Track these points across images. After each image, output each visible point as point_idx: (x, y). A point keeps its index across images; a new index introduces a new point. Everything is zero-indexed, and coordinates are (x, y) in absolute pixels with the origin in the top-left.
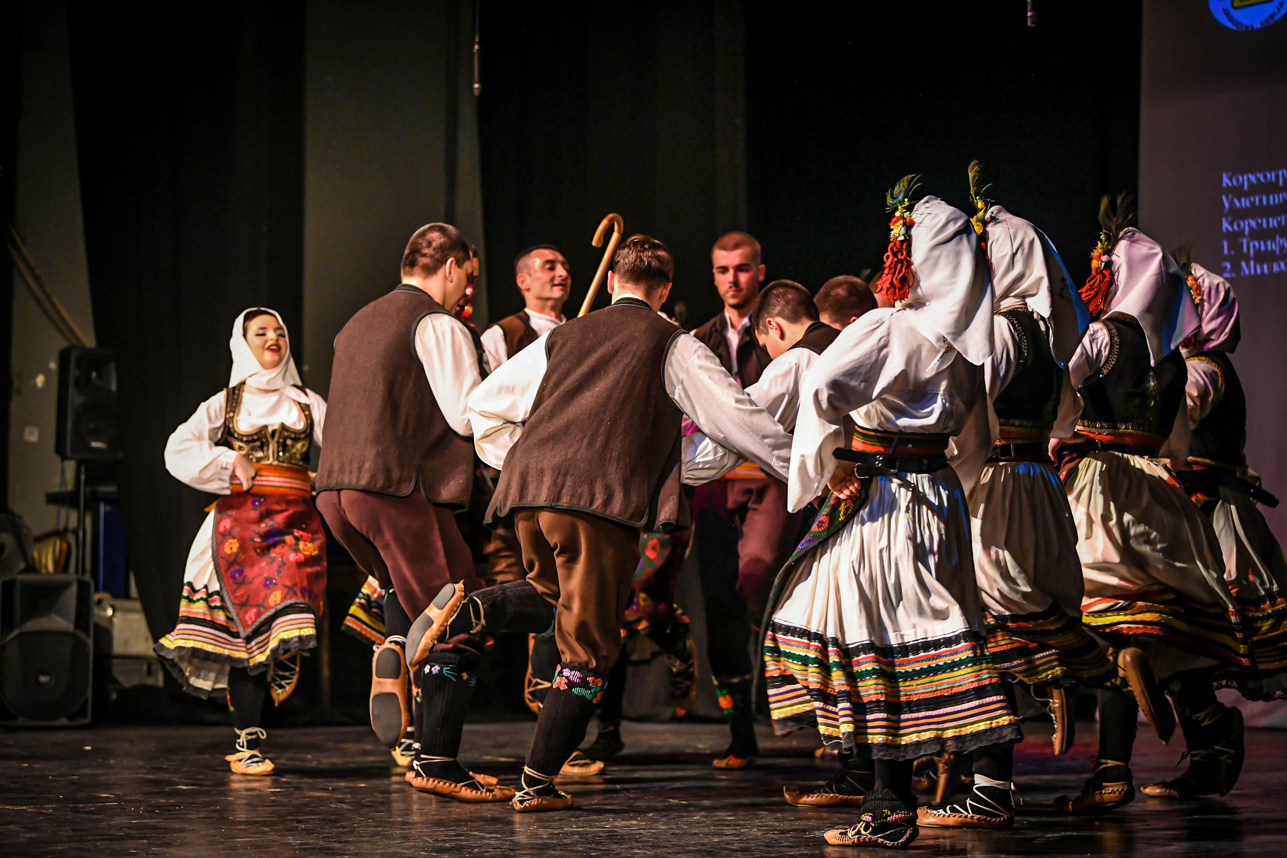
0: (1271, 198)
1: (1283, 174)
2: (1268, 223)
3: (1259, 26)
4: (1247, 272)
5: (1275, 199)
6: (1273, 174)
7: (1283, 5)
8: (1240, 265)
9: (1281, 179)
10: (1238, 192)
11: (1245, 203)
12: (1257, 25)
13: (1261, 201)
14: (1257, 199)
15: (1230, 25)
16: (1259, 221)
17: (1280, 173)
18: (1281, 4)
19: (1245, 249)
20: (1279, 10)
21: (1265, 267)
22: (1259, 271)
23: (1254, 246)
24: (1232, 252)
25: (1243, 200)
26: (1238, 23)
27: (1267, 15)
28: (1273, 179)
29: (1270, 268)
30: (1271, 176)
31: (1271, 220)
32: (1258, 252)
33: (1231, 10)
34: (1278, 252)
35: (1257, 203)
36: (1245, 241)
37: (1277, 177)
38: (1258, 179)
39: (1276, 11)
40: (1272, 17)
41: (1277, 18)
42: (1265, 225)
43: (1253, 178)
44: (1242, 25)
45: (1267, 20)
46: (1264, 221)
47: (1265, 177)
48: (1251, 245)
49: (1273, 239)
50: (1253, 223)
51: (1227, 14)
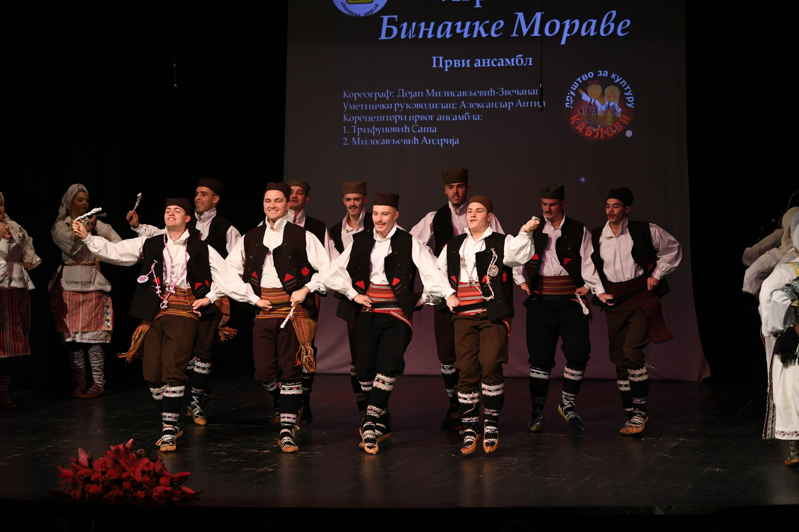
0: (370, 105)
1: (377, 95)
2: (368, 119)
3: (364, 15)
4: (356, 143)
5: (373, 107)
6: (371, 94)
7: (378, 6)
8: (352, 139)
9: (376, 97)
10: (351, 101)
11: (355, 107)
12: (362, 14)
13: (364, 107)
14: (362, 105)
15: (346, 12)
16: (363, 118)
17: (376, 94)
18: (377, 5)
19: (355, 132)
20: (376, 9)
21: (366, 141)
22: (362, 144)
23: (360, 130)
24: (348, 133)
25: (354, 105)
26: (351, 12)
27: (368, 10)
28: (371, 97)
29: (369, 142)
30: (370, 95)
31: (370, 117)
32: (362, 134)
33: (346, 4)
34: (374, 135)
35: (362, 108)
36: (354, 127)
37: (373, 95)
38: (361, 96)
39: (374, 9)
40: (371, 11)
41: (374, 12)
42: (366, 120)
43: (359, 95)
44: (353, 13)
45: (368, 13)
46: (366, 117)
47: (367, 95)
48: (358, 129)
49: (371, 128)
50: (360, 118)
51: (344, 6)
